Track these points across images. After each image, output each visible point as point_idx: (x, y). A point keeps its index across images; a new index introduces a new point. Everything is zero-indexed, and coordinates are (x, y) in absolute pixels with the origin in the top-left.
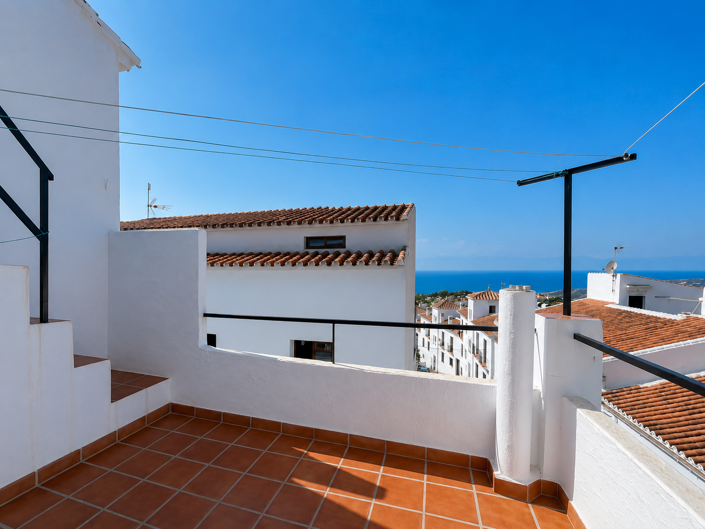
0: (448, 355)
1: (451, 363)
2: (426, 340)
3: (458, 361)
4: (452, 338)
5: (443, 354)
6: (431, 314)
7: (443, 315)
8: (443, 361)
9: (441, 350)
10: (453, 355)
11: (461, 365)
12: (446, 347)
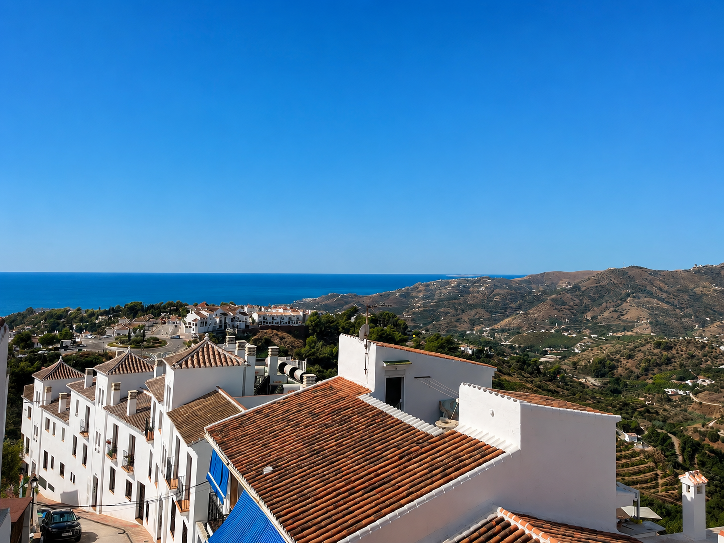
0: (122, 477)
1: (129, 494)
2: (81, 441)
3: (142, 488)
4: (133, 439)
5: (113, 472)
6: (94, 384)
7: (117, 388)
8: (112, 488)
9: (109, 463)
10: (133, 477)
11: (147, 497)
12: (120, 456)
